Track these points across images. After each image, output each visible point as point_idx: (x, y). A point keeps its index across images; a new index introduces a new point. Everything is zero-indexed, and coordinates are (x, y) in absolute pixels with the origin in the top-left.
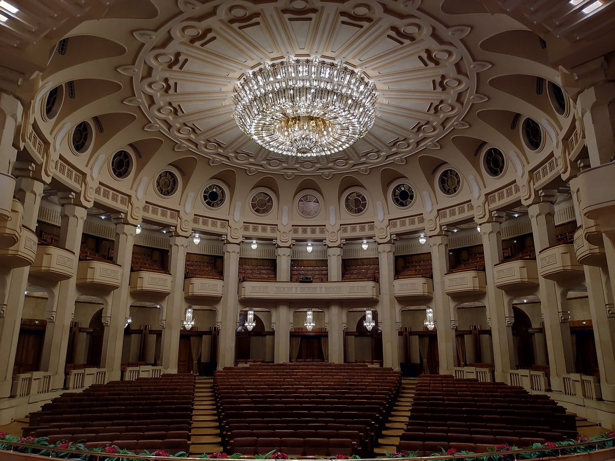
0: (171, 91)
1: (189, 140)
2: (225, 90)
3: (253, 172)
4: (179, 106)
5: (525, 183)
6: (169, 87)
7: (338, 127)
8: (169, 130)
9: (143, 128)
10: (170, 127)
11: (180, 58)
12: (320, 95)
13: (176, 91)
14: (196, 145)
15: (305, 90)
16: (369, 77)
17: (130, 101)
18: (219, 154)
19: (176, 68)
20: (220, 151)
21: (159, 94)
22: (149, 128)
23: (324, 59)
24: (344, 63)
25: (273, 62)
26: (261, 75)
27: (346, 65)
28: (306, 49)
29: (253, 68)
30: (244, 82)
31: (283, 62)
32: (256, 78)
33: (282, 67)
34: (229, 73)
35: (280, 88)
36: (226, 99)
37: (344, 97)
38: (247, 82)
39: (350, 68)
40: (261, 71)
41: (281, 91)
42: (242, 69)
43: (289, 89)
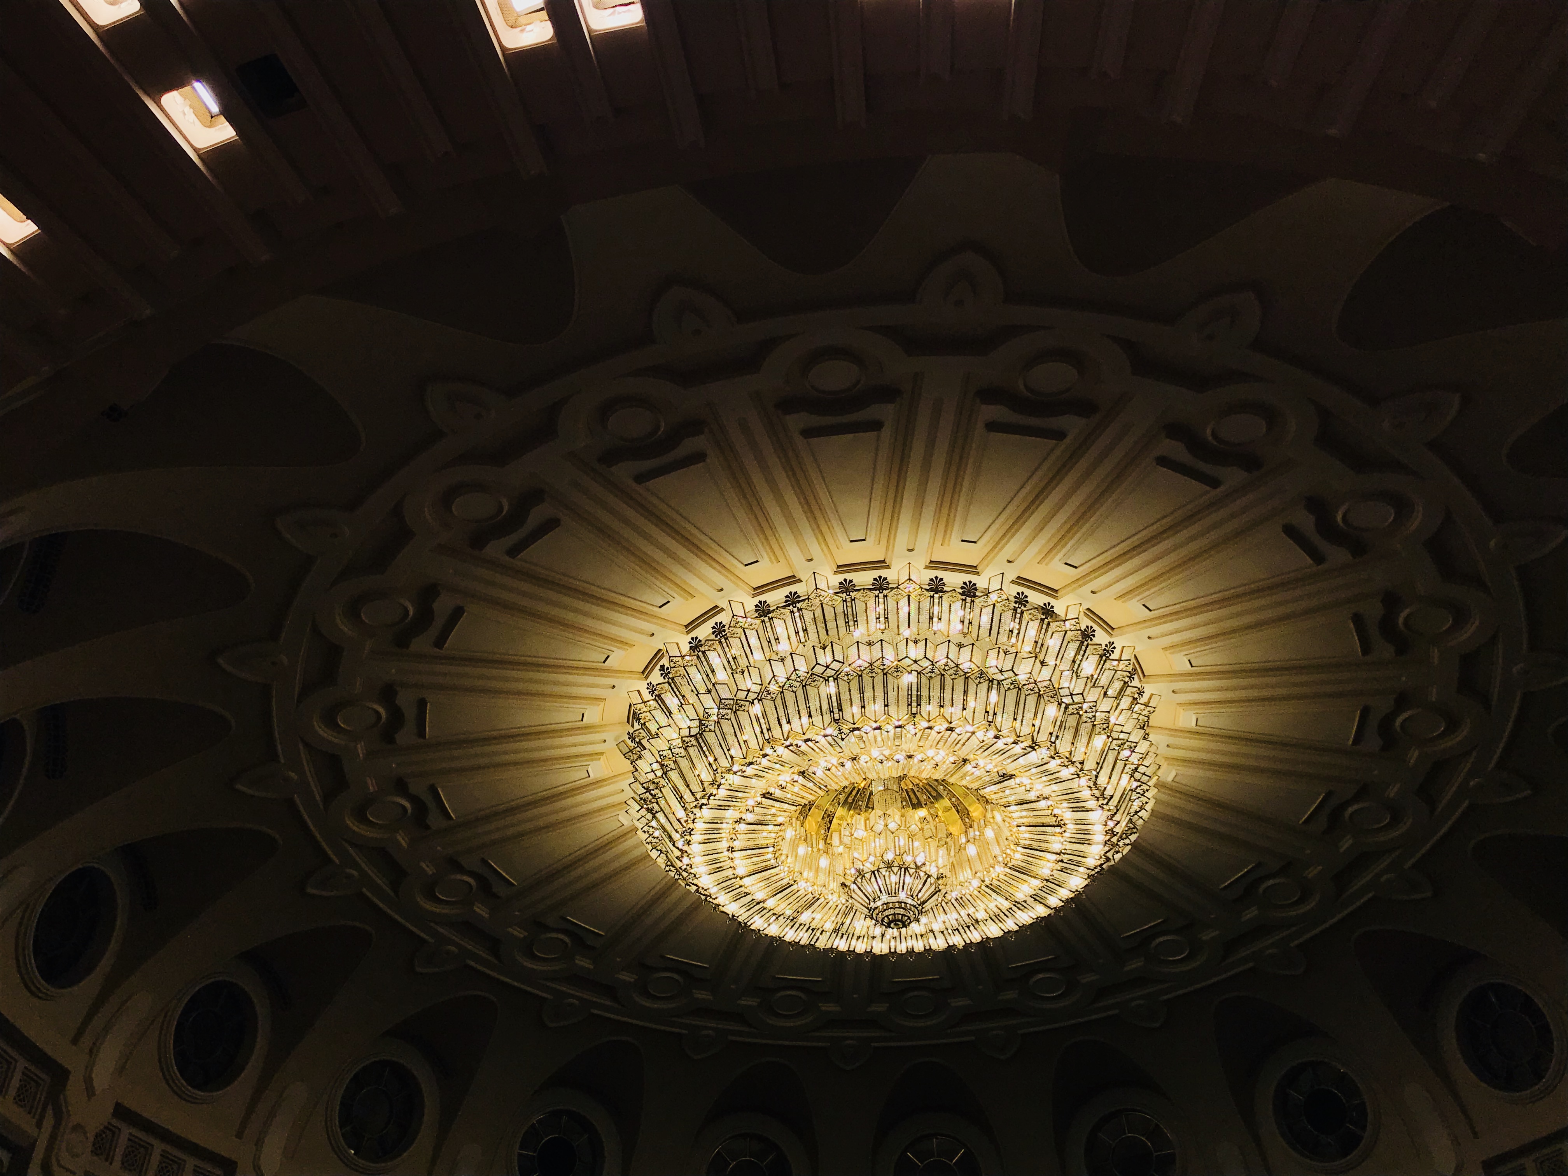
0: (406, 736)
1: (467, 927)
2: (597, 720)
3: (708, 1047)
4: (433, 789)
6: (397, 718)
7: (1018, 814)
8: (395, 887)
9: (301, 888)
10: (398, 876)
11: (436, 606)
12: (936, 693)
13: (421, 733)
14: (495, 946)
15: (879, 679)
16: (1109, 628)
17: (257, 782)
18: (578, 978)
19: (421, 644)
20: (585, 964)
21: (361, 749)
22: (323, 884)
23: (940, 574)
24: (1013, 582)
25: (762, 598)
26: (719, 649)
27: (1020, 589)
28: (871, 540)
29: (691, 626)
30: (661, 680)
31: (796, 593)
32: (703, 659)
33: (792, 612)
34: (610, 653)
35: (788, 679)
36: (602, 754)
37: (1027, 693)
38: (673, 679)
39: (1036, 598)
40: (720, 632)
41: (794, 689)
42: (653, 634)
43: (822, 680)
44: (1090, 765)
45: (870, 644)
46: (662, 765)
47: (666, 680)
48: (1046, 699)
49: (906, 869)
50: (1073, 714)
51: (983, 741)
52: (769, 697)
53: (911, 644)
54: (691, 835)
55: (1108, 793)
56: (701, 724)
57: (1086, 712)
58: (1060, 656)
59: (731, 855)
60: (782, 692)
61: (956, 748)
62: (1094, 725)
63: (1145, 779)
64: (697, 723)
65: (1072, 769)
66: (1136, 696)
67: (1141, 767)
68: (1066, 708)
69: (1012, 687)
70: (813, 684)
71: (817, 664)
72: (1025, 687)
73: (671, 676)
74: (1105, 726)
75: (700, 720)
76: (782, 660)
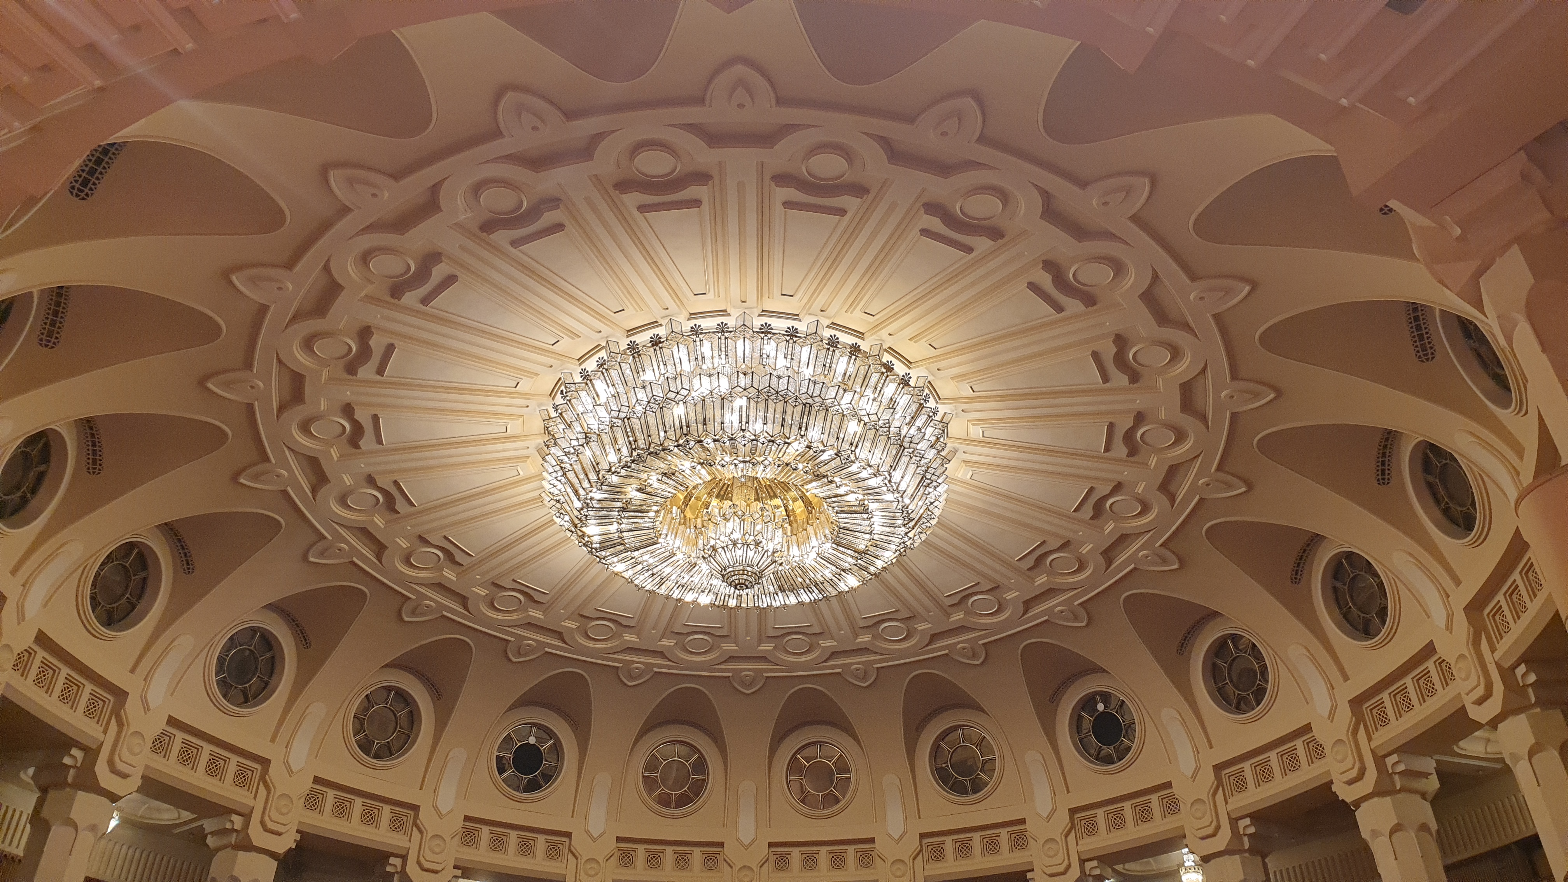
0: (368, 443)
1: (441, 587)
2: (518, 431)
3: (639, 676)
4: (396, 483)
5: (1466, 650)
6: (358, 429)
8: (379, 557)
9: (305, 558)
10: (380, 549)
11: (372, 343)
12: (761, 413)
13: (379, 441)
14: (463, 600)
15: (718, 403)
16: (908, 363)
17: (256, 477)
18: (531, 625)
19: (366, 372)
20: (536, 614)
21: (334, 453)
22: (322, 554)
23: (769, 320)
24: (828, 327)
25: (633, 339)
26: (602, 377)
27: (833, 332)
28: (710, 295)
29: (581, 360)
30: (562, 401)
31: (658, 335)
32: (590, 385)
33: (655, 350)
34: (519, 380)
35: (649, 402)
36: (528, 457)
37: (833, 413)
38: (570, 401)
39: (846, 339)
40: (602, 365)
41: (654, 410)
42: (551, 366)
43: (674, 403)
44: (885, 468)
45: (710, 376)
46: (561, 468)
47: (565, 401)
48: (849, 418)
49: (748, 545)
50: (870, 429)
51: (797, 450)
52: (635, 416)
53: (741, 375)
54: (587, 520)
55: (902, 487)
56: (586, 437)
57: (881, 427)
58: (865, 384)
59: (620, 535)
60: (645, 413)
61: (780, 455)
62: (889, 438)
63: (934, 478)
64: (583, 435)
65: (870, 470)
66: (931, 414)
67: (930, 469)
68: (865, 424)
69: (821, 409)
70: (667, 406)
71: (670, 391)
72: (832, 409)
73: (568, 398)
74: (897, 438)
75: (586, 434)
76: (644, 387)
